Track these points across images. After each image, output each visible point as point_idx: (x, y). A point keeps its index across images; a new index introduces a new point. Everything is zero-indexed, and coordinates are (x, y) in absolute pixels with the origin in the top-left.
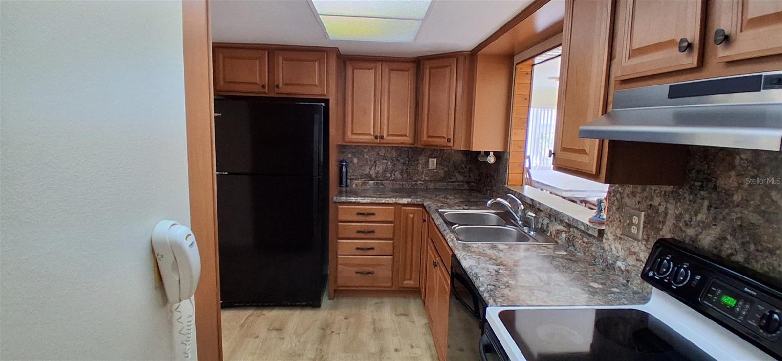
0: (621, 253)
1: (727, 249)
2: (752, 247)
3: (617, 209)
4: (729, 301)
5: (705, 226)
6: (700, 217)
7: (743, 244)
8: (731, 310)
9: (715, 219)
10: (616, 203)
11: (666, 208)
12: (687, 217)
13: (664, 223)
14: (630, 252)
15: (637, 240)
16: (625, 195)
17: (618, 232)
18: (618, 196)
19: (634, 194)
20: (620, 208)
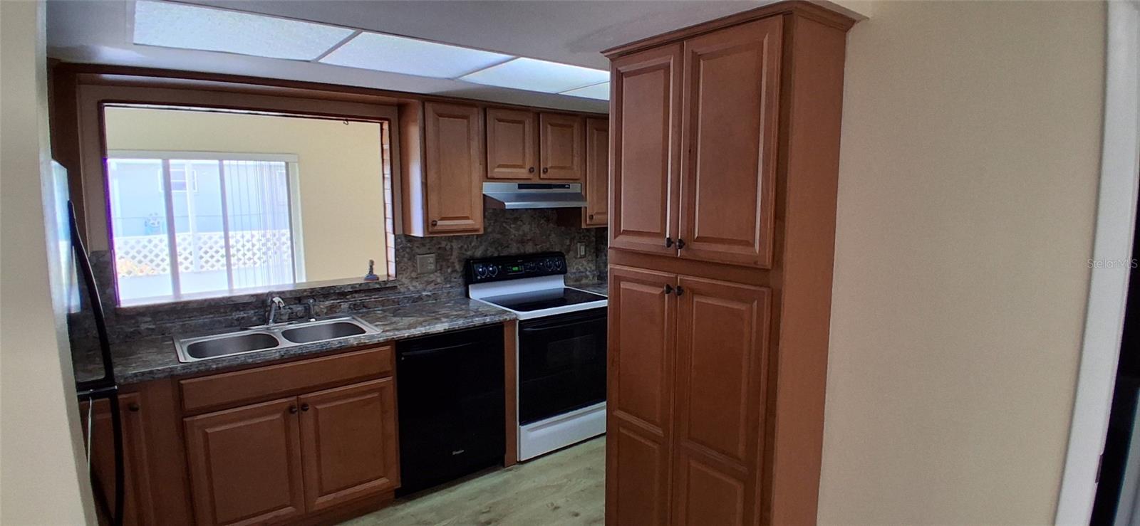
0: (419, 287)
1: (489, 254)
2: (500, 248)
3: (409, 259)
4: (516, 269)
5: (476, 248)
6: (473, 244)
7: (496, 248)
8: (519, 271)
9: (481, 242)
10: (406, 255)
11: (452, 246)
12: (466, 246)
13: (451, 255)
14: (429, 283)
15: (432, 273)
16: (415, 248)
17: (414, 275)
18: (408, 250)
19: (424, 245)
20: (412, 258)
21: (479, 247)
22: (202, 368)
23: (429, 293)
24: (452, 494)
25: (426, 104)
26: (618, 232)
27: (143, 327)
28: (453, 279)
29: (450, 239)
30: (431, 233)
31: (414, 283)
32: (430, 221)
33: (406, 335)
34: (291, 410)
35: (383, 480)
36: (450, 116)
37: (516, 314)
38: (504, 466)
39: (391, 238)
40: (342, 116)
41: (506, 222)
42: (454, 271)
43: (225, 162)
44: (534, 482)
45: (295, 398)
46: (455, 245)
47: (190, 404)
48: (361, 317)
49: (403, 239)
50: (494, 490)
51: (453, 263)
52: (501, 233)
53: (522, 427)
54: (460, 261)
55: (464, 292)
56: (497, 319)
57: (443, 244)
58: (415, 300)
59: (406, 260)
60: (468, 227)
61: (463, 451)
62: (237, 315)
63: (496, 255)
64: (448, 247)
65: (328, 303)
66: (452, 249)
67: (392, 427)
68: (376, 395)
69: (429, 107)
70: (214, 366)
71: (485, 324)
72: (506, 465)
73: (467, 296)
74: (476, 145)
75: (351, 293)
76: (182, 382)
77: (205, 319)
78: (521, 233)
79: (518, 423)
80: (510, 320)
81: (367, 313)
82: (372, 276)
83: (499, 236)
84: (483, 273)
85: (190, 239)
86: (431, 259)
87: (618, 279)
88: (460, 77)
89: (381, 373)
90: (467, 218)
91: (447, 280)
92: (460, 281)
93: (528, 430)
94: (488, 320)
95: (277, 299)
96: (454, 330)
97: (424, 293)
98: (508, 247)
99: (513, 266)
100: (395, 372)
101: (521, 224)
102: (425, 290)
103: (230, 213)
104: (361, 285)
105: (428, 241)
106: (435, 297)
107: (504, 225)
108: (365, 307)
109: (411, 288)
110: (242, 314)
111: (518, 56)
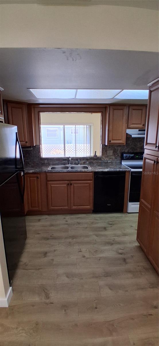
0: (108, 159)
3: (105, 152)
6: (125, 148)
8: (138, 157)
9: (127, 148)
10: (105, 150)
12: (122, 149)
13: (118, 151)
14: (110, 159)
15: (112, 156)
16: (107, 148)
17: (106, 156)
18: (105, 149)
19: (110, 148)
20: (106, 151)
21: (126, 149)
22: (51, 171)
23: (110, 161)
24: (106, 215)
25: (110, 107)
26: (147, 144)
27: (45, 162)
28: (118, 158)
29: (118, 146)
30: (109, 144)
31: (106, 158)
32: (109, 140)
33: (97, 171)
34: (68, 184)
35: (89, 207)
36: (117, 110)
37: (130, 169)
38: (123, 212)
39: (101, 145)
40: (91, 112)
41: (136, 142)
42: (118, 156)
43: (77, 126)
44: (129, 218)
45: (69, 182)
46: (119, 148)
47: (48, 179)
48: (90, 166)
49: (104, 146)
50: (117, 217)
51: (118, 153)
52: (135, 145)
53: (129, 203)
54: (120, 153)
55: (120, 162)
56: (124, 170)
57: (115, 148)
58: (106, 163)
59: (104, 151)
60: (121, 143)
61: (110, 205)
62: (63, 162)
63: (132, 152)
64: (117, 149)
65: (84, 161)
66: (118, 149)
67: (92, 194)
68: (88, 185)
69: (111, 107)
70: (53, 171)
71: (120, 171)
72: (124, 212)
73: (121, 164)
74: (125, 118)
75: (89, 159)
76: (47, 174)
77: (57, 162)
78: (141, 145)
79: (128, 202)
80: (128, 171)
81: (93, 165)
82: (95, 155)
83: (133, 146)
84: (126, 157)
85: (72, 146)
86: (112, 151)
87: (145, 159)
88: (114, 97)
89: (90, 180)
90: (121, 140)
91: (116, 158)
92: (120, 159)
93: (132, 204)
94: (121, 170)
95: (70, 159)
96: (110, 171)
97: (109, 161)
98: (136, 150)
99: (137, 156)
100: (93, 180)
101: (142, 142)
102: (109, 160)
103: (77, 140)
104: (92, 157)
105: (111, 146)
106: (112, 163)
107: (136, 143)
108: (92, 163)
109: (106, 160)
110: (65, 162)
111: (123, 90)
